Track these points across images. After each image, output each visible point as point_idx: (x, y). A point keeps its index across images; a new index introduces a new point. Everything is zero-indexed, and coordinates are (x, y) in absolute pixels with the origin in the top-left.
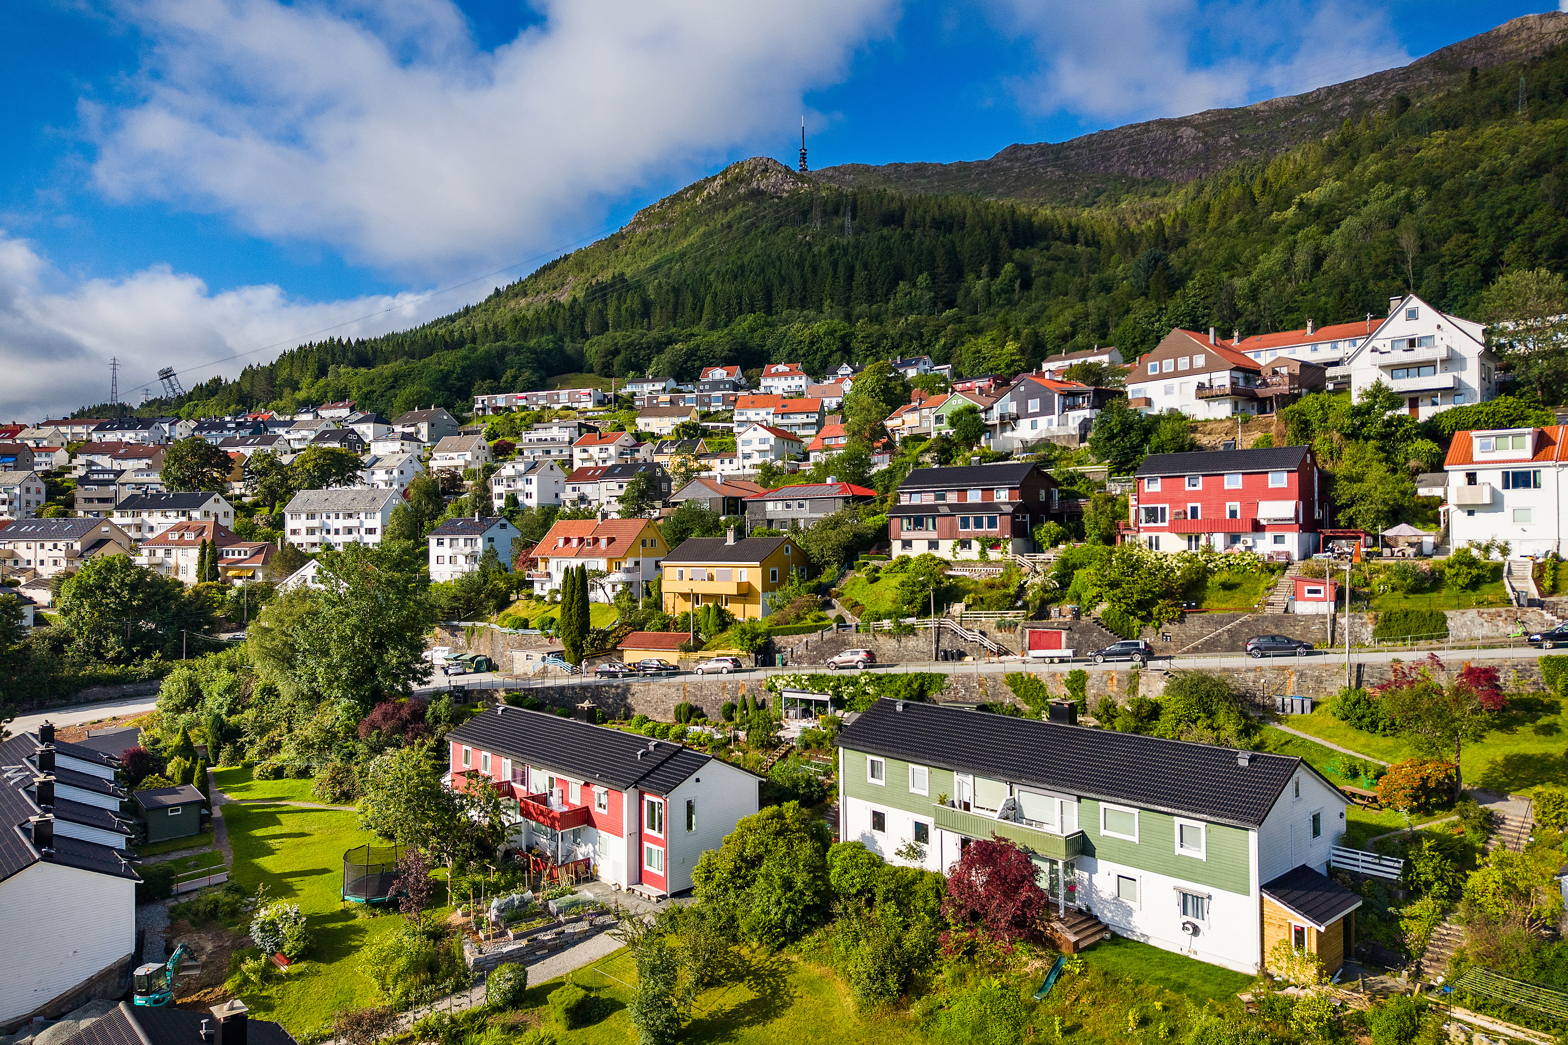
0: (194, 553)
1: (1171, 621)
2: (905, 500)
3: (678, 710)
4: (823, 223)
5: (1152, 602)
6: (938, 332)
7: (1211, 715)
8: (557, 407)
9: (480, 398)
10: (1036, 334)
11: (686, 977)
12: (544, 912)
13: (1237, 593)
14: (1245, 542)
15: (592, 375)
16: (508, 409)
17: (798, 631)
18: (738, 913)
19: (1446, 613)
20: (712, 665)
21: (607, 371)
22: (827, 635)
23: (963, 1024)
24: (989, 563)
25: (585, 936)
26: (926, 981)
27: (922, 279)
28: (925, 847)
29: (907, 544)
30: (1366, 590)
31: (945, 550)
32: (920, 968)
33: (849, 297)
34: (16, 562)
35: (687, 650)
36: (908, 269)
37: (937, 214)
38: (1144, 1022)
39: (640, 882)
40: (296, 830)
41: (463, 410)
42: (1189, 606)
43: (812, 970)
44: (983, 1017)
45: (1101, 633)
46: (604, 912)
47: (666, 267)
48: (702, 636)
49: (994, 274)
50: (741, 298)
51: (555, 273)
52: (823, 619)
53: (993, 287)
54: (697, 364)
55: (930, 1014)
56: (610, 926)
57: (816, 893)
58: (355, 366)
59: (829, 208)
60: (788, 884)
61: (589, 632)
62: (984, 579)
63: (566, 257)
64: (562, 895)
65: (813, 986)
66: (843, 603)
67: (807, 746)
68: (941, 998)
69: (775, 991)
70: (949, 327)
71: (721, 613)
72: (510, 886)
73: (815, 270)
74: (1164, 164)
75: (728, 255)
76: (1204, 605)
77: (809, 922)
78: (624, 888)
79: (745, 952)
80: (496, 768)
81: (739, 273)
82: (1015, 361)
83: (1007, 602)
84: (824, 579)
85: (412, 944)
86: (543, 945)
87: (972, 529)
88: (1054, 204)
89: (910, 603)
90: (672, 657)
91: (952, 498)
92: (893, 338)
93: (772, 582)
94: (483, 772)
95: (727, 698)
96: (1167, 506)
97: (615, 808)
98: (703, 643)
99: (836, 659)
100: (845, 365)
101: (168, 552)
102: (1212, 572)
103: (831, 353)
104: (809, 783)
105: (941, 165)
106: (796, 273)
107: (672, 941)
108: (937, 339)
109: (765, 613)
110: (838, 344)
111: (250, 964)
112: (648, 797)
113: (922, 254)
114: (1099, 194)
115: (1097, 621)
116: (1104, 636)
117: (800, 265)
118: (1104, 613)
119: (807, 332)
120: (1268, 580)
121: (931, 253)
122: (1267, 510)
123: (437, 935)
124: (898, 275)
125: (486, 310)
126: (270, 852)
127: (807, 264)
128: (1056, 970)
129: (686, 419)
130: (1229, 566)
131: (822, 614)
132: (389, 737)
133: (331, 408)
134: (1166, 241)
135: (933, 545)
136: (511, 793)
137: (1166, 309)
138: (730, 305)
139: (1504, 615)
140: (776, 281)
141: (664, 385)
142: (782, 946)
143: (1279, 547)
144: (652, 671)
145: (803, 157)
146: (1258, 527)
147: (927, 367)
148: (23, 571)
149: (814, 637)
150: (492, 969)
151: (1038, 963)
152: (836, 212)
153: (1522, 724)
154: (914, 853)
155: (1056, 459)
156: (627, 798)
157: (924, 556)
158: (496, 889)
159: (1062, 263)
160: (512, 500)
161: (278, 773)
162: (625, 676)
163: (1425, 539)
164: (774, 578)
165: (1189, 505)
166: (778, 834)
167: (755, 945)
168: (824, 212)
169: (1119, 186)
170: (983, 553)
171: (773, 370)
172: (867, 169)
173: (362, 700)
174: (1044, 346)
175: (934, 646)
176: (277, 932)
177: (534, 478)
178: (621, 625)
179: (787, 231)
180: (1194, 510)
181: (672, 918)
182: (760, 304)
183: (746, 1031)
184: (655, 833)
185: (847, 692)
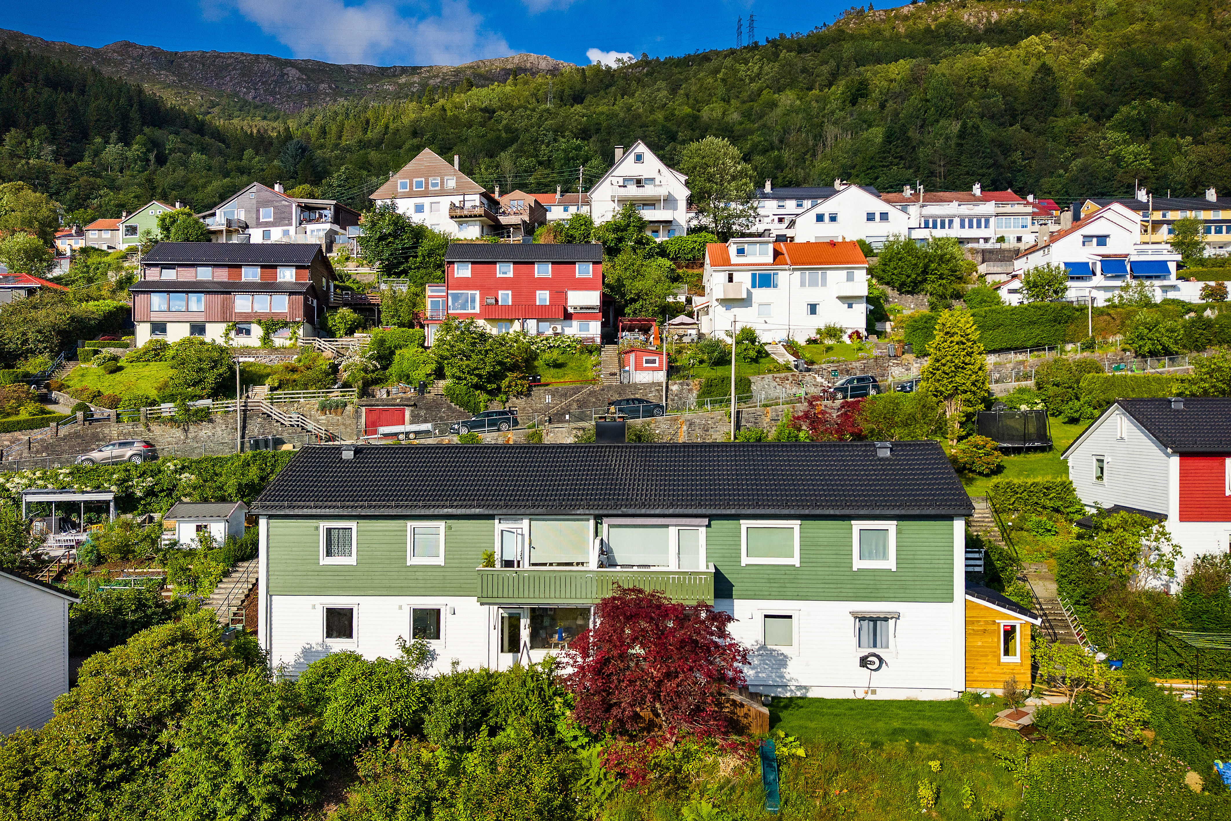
1: (519, 394)
2: (152, 275)
5: (502, 375)
14: (554, 329)
17: (10, 428)
19: (751, 378)
22: (65, 429)
24: (276, 349)
28: (433, 645)
29: (159, 327)
31: (216, 335)
42: (534, 380)
45: (449, 408)
62: (278, 364)
66: (75, 395)
67: (99, 560)
76: (542, 380)
84: (32, 368)
91: (221, 275)
96: (477, 292)
102: (536, 353)
118: (448, 389)
120: (591, 359)
122: (576, 299)
131: (44, 407)
135: (198, 328)
139: (791, 379)
143: (584, 334)
146: (568, 315)
157: (188, 340)
165: (500, 292)
170: (266, 339)
175: (238, 434)
180: (505, 298)
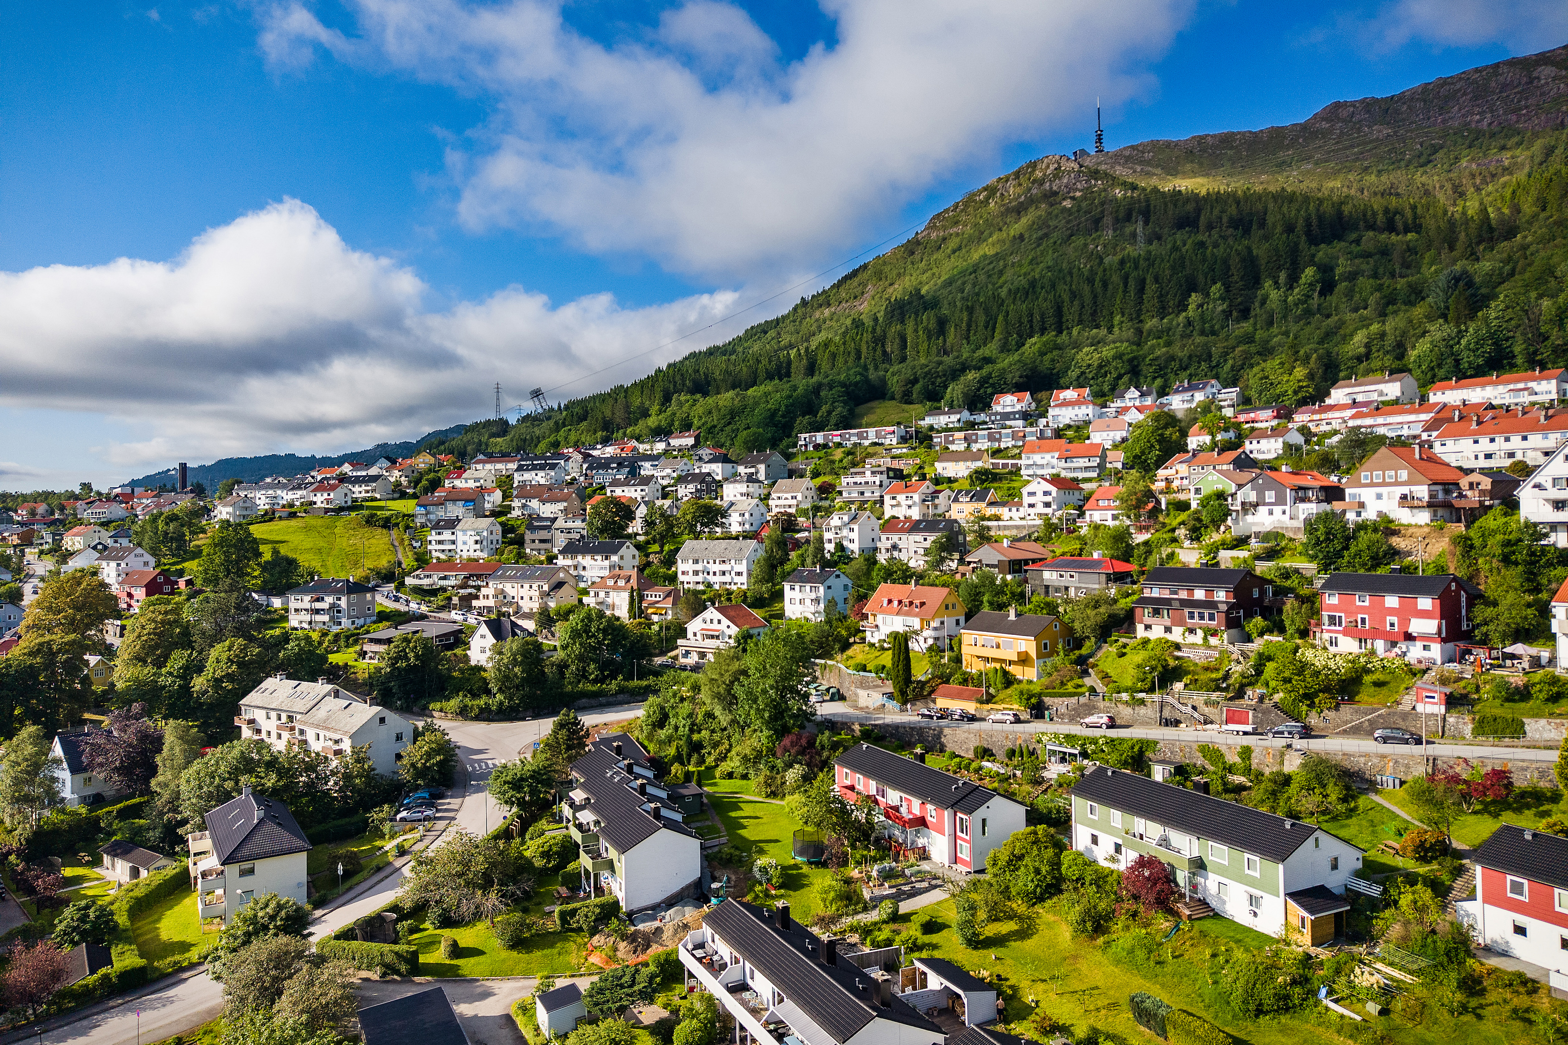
0: (625, 595)
1: (1329, 709)
2: (1147, 593)
3: (976, 749)
4: (1115, 230)
5: (1316, 694)
6: (1227, 354)
7: (1324, 786)
8: (866, 443)
9: (803, 436)
10: (1329, 354)
11: (982, 915)
12: (903, 875)
13: (1384, 690)
14: (1400, 648)
15: (893, 402)
16: (825, 446)
17: (1061, 695)
18: (1011, 885)
19: (1528, 719)
20: (999, 716)
21: (907, 398)
22: (1082, 700)
23: (1123, 949)
24: (1209, 647)
25: (926, 890)
26: (1108, 928)
27: (1216, 289)
28: (1120, 857)
29: (1148, 627)
30: (1476, 696)
31: (1177, 634)
32: (1106, 921)
33: (1140, 310)
34: (505, 597)
35: (982, 702)
36: (1201, 279)
37: (1235, 213)
38: (1214, 956)
39: (956, 863)
40: (752, 814)
41: (788, 447)
42: (1343, 699)
43: (1050, 918)
44: (1133, 947)
45: (1277, 714)
46: (936, 878)
47: (960, 282)
48: (992, 691)
49: (1293, 279)
50: (1032, 315)
51: (856, 281)
52: (1080, 686)
53: (1290, 298)
54: (989, 391)
55: (1108, 944)
56: (940, 886)
57: (1053, 878)
58: (693, 393)
59: (1121, 215)
60: (1037, 871)
61: (911, 682)
62: (1203, 662)
63: (865, 267)
64: (912, 866)
65: (1049, 925)
66: (1097, 673)
67: (1061, 785)
68: (1114, 937)
69: (1029, 927)
70: (1238, 350)
71: (1005, 673)
72: (882, 859)
73: (1105, 284)
74: (1515, 111)
75: (1021, 266)
76: (1357, 698)
77: (1050, 893)
78: (947, 865)
79: (1014, 905)
80: (866, 786)
81: (1031, 289)
82: (1302, 387)
83: (1213, 685)
84: (1084, 651)
85: (838, 885)
86: (904, 892)
87: (1196, 620)
88: (1380, 167)
89: (1143, 681)
90: (971, 707)
91: (1183, 595)
92: (1181, 360)
93: (1045, 651)
94: (857, 787)
95: (1009, 745)
96: (1343, 615)
97: (941, 819)
98: (994, 697)
99: (1087, 720)
100: (1132, 389)
101: (607, 593)
102: (1368, 671)
103: (1120, 377)
104: (1058, 812)
105: (1250, 132)
106: (1086, 289)
107: (974, 896)
108: (1225, 361)
109: (1039, 677)
110: (1127, 367)
111: (758, 888)
112: (959, 815)
113: (1215, 262)
114: (1435, 152)
115: (1276, 706)
116: (1279, 716)
117: (1091, 281)
118: (1281, 699)
119: (1096, 356)
120: (1409, 681)
121: (1225, 262)
122: (1417, 626)
123: (848, 881)
124: (1191, 287)
125: (794, 321)
126: (745, 827)
127: (1098, 279)
128: (1177, 927)
129: (979, 464)
130: (1383, 667)
131: (1079, 681)
132: (795, 757)
133: (678, 437)
134: (1491, 229)
135: (1168, 630)
136: (876, 802)
137: (1466, 331)
138: (1021, 323)
140: (1066, 297)
141: (958, 416)
142: (1034, 904)
143: (1426, 654)
144: (956, 717)
145: (1099, 139)
146: (1409, 637)
147: (1214, 390)
148: (511, 604)
149: (1074, 700)
150: (881, 902)
151: (1167, 924)
152: (1128, 218)
153: (1529, 809)
154: (1113, 859)
155: (1283, 549)
156: (947, 814)
157: (1160, 639)
158: (875, 860)
159: (1371, 261)
160: (840, 547)
161: (730, 775)
162: (938, 718)
163: (1542, 654)
164: (1046, 648)
165: (1360, 616)
166: (1034, 843)
167: (1020, 902)
168: (1117, 220)
169: (1459, 140)
170: (1205, 638)
171: (1062, 396)
172: (1168, 145)
173: (776, 731)
174: (1337, 366)
175: (1158, 715)
176: (767, 872)
177: (856, 527)
178: (933, 678)
179: (1079, 241)
180: (1363, 620)
181: (974, 884)
182: (1050, 321)
183: (1013, 943)
184: (964, 836)
185: (1090, 748)
